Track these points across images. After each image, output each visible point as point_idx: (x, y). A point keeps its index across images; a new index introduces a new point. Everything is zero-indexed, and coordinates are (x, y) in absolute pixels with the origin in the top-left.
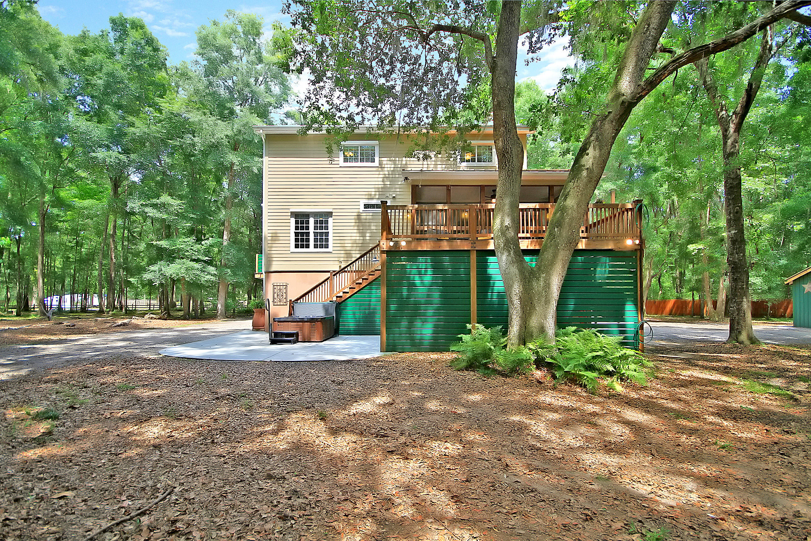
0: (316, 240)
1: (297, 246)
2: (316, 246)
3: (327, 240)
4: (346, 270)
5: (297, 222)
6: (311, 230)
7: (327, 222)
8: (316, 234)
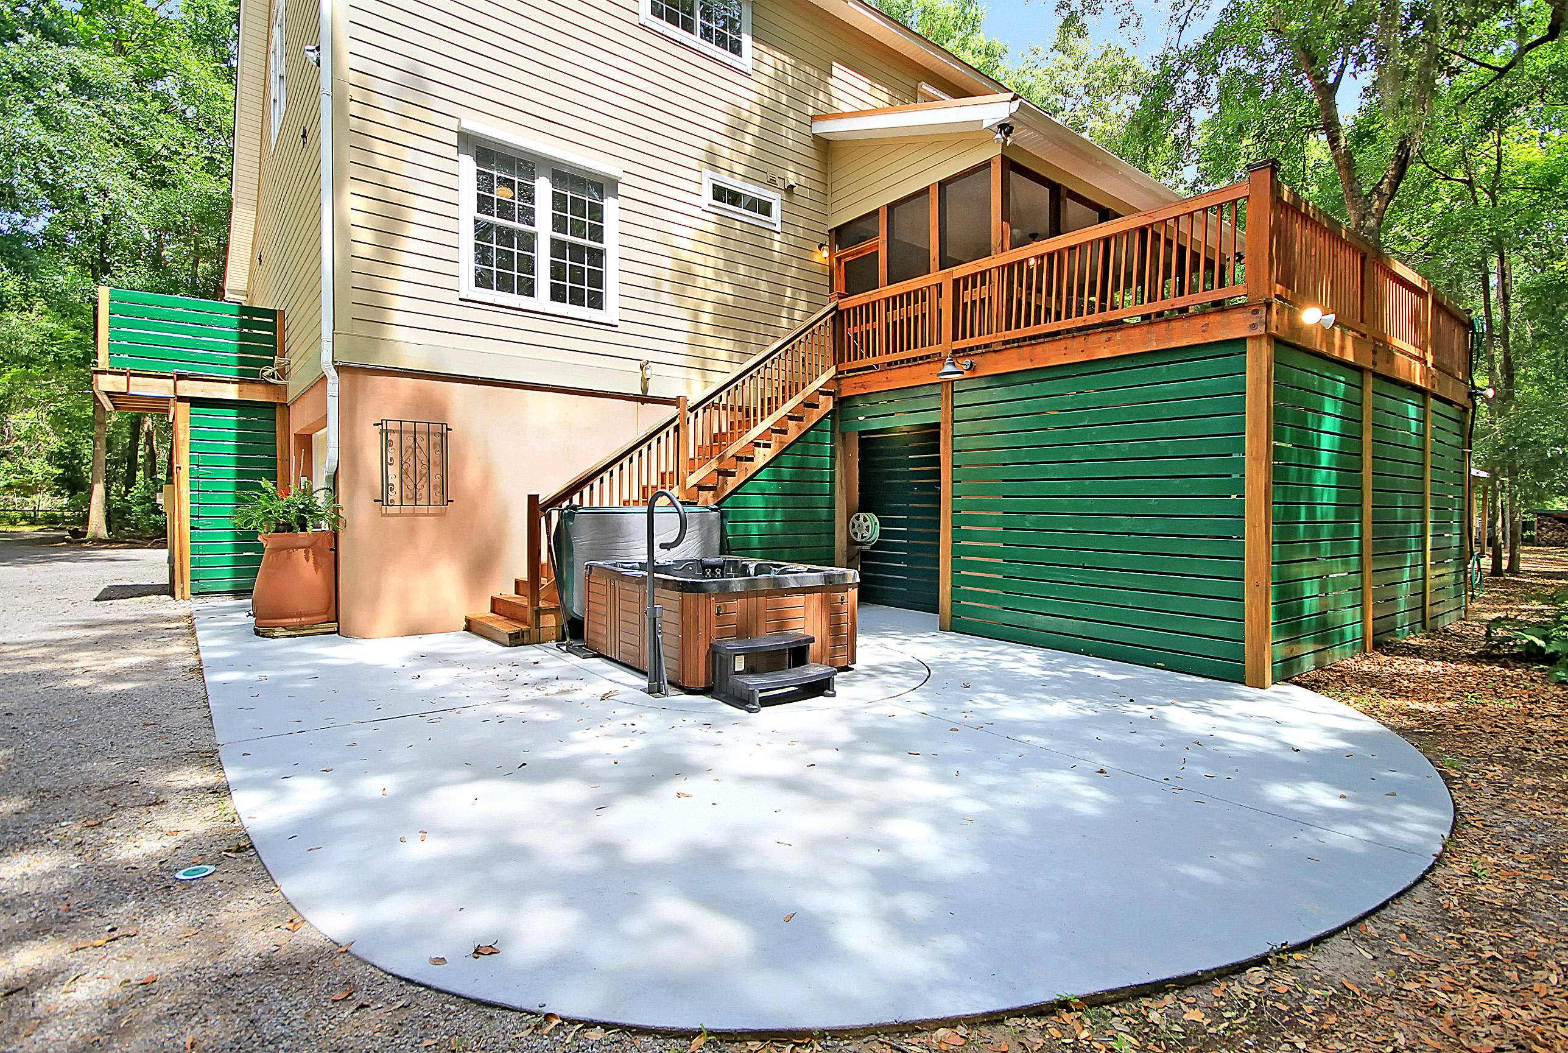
0: (556, 271)
1: (482, 281)
2: (557, 294)
3: (597, 279)
4: (716, 399)
5: (484, 181)
6: (543, 228)
7: (597, 212)
8: (557, 247)
